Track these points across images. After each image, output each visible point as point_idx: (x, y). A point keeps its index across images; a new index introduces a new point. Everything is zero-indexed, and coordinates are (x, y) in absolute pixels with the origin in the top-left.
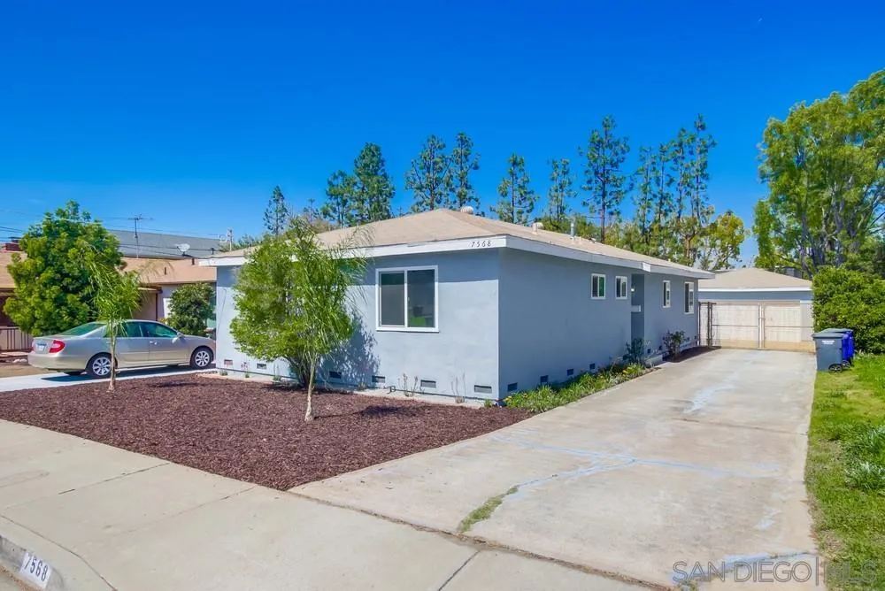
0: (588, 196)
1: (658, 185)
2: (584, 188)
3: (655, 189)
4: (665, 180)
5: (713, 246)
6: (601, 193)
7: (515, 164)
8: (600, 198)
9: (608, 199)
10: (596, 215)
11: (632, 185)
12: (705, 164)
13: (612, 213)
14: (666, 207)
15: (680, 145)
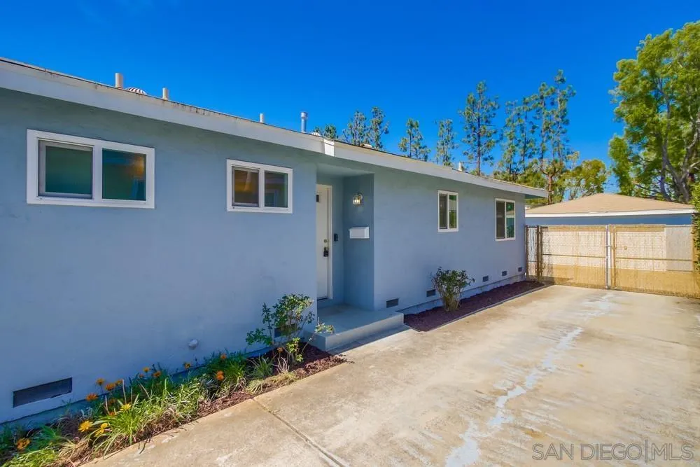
0: (466, 148)
1: (523, 132)
2: (463, 142)
3: (519, 135)
4: (529, 128)
5: (578, 185)
6: (476, 143)
7: (412, 126)
8: (477, 148)
9: (483, 148)
10: (473, 161)
11: (502, 135)
12: (565, 110)
13: (486, 159)
14: (529, 151)
15: (542, 97)
